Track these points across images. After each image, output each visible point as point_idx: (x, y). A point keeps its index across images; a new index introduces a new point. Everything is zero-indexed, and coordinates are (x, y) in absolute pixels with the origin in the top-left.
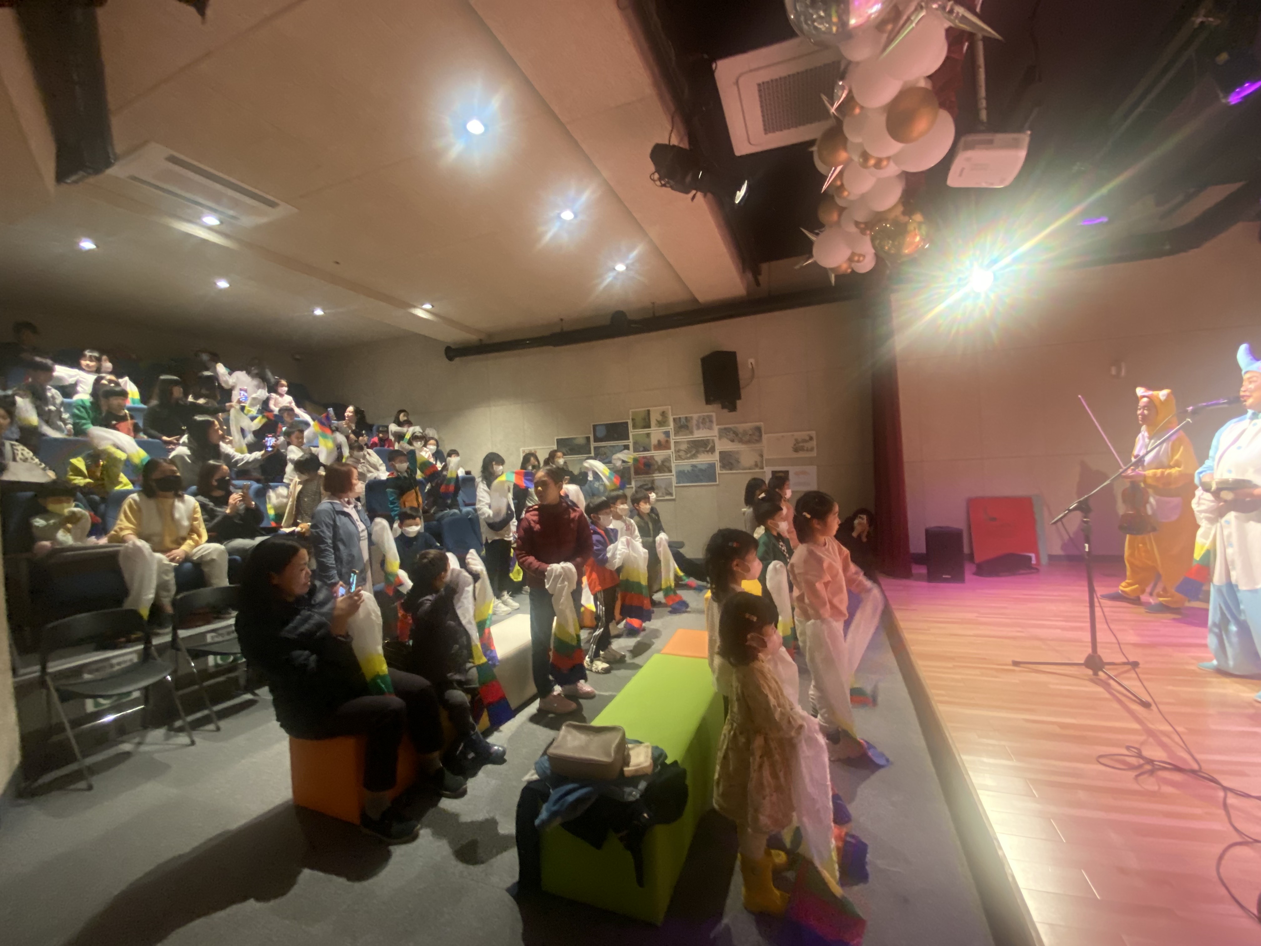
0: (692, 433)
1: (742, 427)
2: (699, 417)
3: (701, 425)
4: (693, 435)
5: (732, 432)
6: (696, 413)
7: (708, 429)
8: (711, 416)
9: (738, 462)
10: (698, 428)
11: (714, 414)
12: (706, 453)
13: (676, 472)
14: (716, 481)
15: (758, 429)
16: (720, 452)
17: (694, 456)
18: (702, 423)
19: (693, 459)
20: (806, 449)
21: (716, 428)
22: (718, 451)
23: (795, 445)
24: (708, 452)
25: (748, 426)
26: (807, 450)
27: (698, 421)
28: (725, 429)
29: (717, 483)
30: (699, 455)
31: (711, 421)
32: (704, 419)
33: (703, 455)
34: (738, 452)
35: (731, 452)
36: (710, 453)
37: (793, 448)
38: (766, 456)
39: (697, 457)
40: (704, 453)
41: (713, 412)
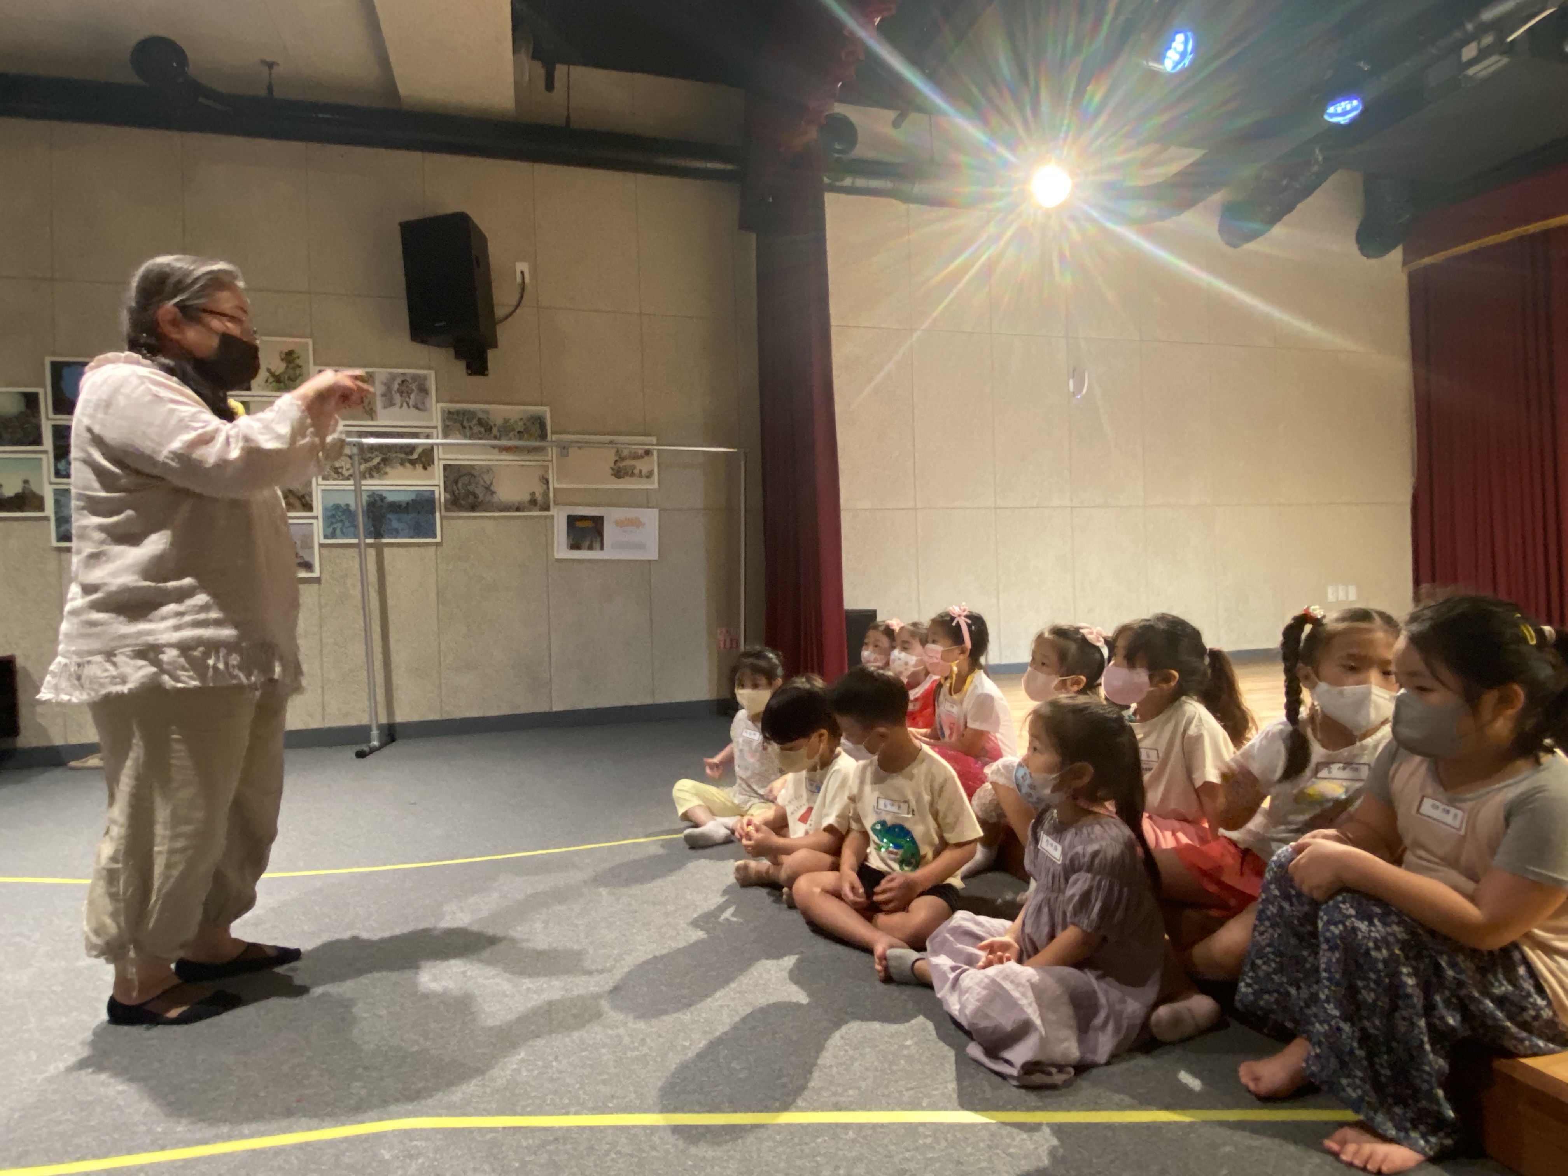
0: (371, 413)
1: (499, 412)
2: (393, 377)
3: (397, 398)
4: (372, 419)
5: (475, 421)
6: (383, 366)
7: (416, 407)
8: (425, 378)
9: (489, 490)
10: (390, 404)
11: (432, 374)
12: (408, 465)
13: (325, 509)
14: (435, 536)
15: (539, 422)
16: (446, 467)
17: (375, 471)
18: (401, 392)
19: (372, 477)
20: (636, 471)
21: (436, 409)
22: (442, 463)
23: (616, 461)
24: (413, 463)
25: (513, 412)
26: (640, 476)
27: (388, 386)
28: (458, 412)
29: (438, 539)
30: (388, 469)
31: (423, 390)
32: (403, 382)
33: (400, 470)
34: (489, 470)
35: (472, 466)
36: (419, 467)
37: (612, 469)
38: (554, 484)
39: (386, 473)
40: (402, 464)
41: (430, 368)
